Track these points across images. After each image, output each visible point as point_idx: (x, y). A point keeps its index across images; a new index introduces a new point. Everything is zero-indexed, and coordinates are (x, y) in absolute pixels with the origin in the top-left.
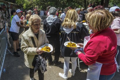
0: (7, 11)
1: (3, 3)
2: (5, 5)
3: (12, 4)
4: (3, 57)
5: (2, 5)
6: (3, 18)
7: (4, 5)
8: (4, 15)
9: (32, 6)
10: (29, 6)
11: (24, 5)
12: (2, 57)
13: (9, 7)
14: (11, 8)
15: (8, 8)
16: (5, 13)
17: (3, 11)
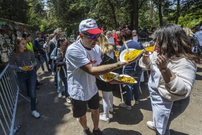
0: (13, 35)
1: (4, 23)
2: (10, 26)
3: (21, 25)
4: (12, 110)
5: (3, 25)
6: (8, 46)
7: (7, 26)
8: (9, 41)
9: (52, 28)
10: (48, 28)
11: (42, 27)
12: (10, 109)
13: (17, 28)
14: (20, 30)
15: (15, 31)
16: (10, 38)
17: (6, 36)
